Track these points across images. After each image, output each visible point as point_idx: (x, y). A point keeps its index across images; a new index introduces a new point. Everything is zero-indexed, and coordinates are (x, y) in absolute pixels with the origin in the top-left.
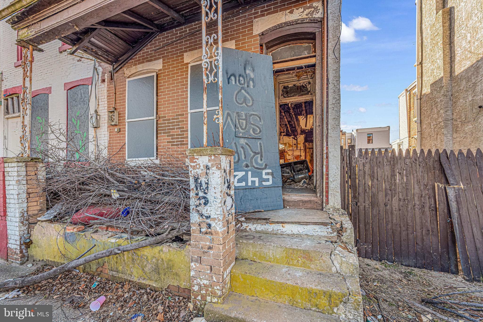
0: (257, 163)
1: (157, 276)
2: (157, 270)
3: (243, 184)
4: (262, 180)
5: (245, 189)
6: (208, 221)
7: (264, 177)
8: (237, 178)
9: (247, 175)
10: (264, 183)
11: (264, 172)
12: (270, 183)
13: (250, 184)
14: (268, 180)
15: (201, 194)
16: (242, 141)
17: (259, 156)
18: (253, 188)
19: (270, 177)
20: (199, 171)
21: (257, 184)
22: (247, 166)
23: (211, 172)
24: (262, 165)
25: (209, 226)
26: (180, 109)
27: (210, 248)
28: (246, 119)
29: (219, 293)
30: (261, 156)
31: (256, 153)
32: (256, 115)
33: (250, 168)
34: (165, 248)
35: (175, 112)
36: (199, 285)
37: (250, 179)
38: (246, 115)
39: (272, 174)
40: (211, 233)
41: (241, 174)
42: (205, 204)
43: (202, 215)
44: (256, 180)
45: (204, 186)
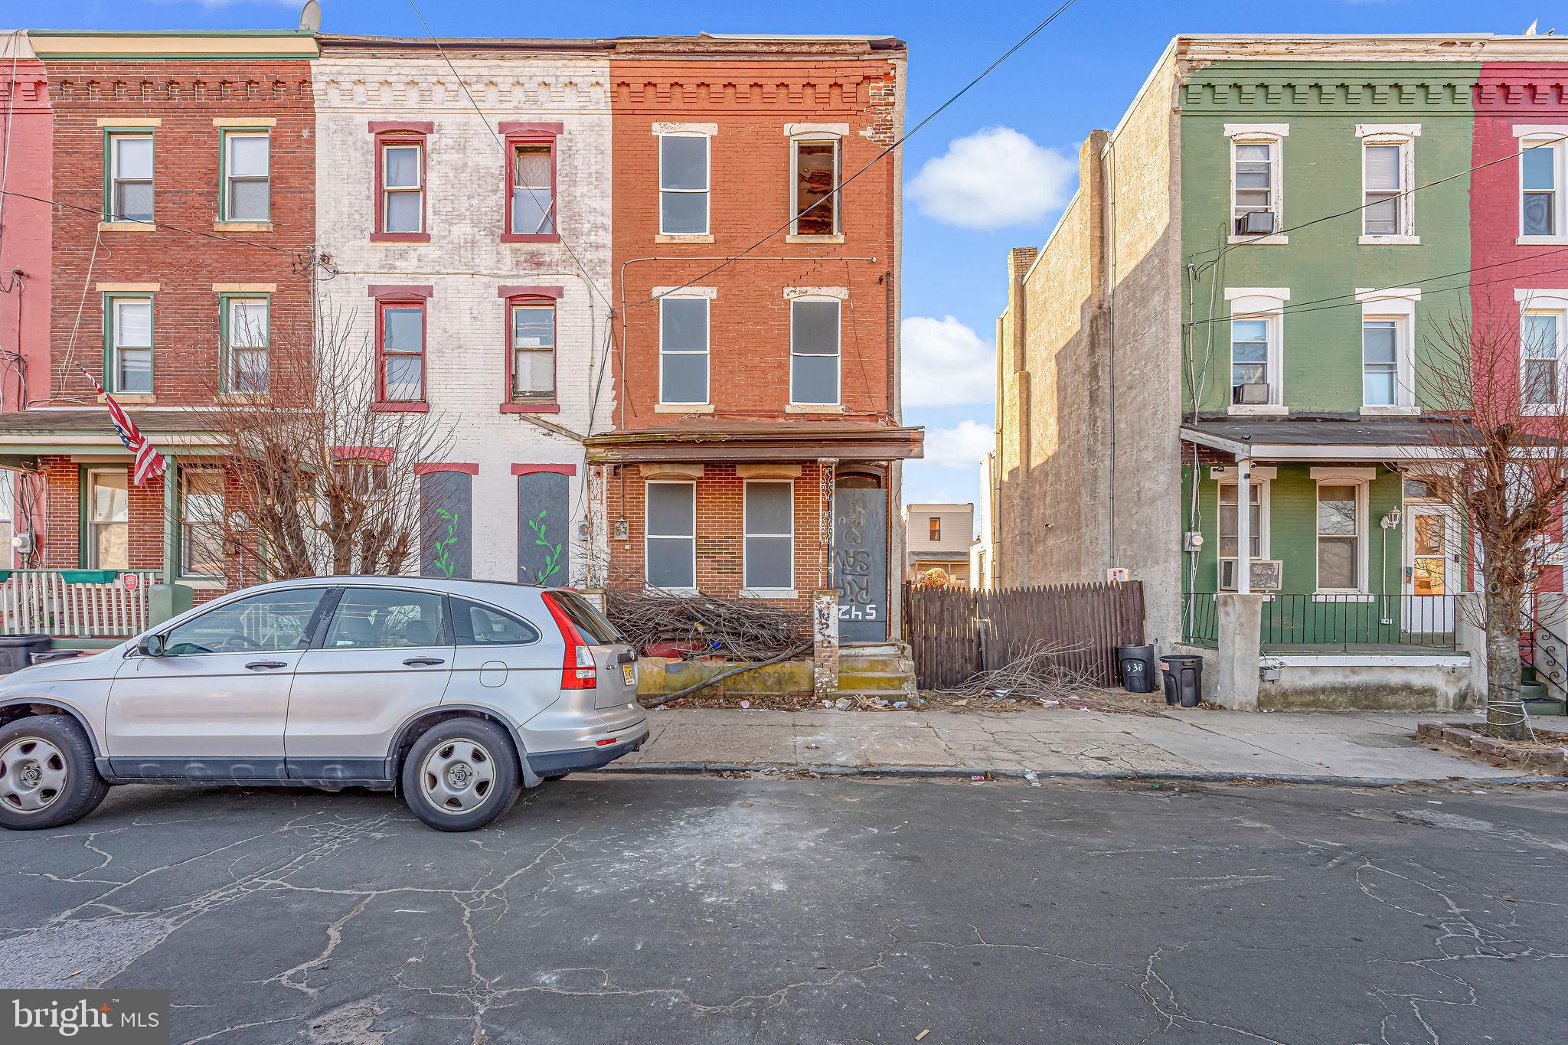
0: (862, 598)
1: (778, 687)
2: (779, 682)
3: (847, 617)
4: (865, 614)
5: (849, 621)
6: (829, 639)
7: (868, 611)
8: (842, 611)
9: (851, 608)
10: (868, 617)
11: (868, 607)
12: (873, 617)
13: (853, 617)
14: (871, 614)
15: (823, 621)
16: (849, 578)
17: (865, 592)
18: (856, 621)
19: (874, 612)
20: (823, 606)
21: (860, 618)
22: (852, 600)
23: (831, 606)
24: (866, 600)
25: (830, 642)
26: (730, 530)
27: (830, 657)
28: (854, 557)
29: (836, 685)
30: (867, 592)
31: (861, 589)
32: (864, 552)
33: (854, 603)
34: (787, 664)
35: (722, 533)
36: (822, 682)
37: (854, 613)
38: (854, 553)
39: (876, 609)
40: (831, 647)
41: (845, 608)
42: (827, 628)
43: (824, 635)
44: (860, 613)
45: (826, 616)
